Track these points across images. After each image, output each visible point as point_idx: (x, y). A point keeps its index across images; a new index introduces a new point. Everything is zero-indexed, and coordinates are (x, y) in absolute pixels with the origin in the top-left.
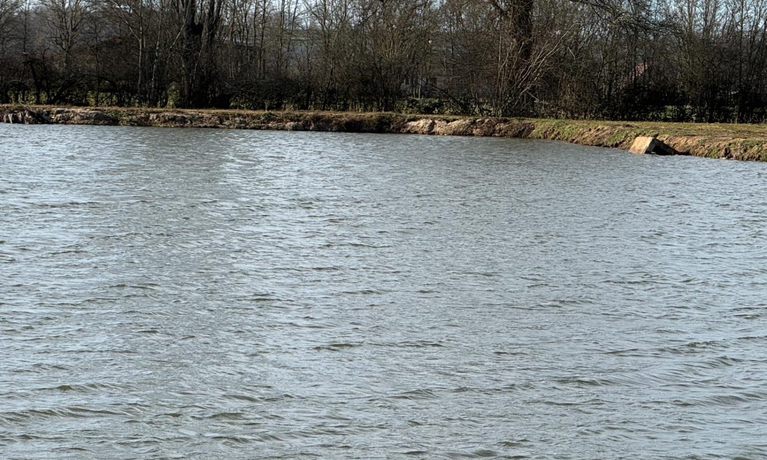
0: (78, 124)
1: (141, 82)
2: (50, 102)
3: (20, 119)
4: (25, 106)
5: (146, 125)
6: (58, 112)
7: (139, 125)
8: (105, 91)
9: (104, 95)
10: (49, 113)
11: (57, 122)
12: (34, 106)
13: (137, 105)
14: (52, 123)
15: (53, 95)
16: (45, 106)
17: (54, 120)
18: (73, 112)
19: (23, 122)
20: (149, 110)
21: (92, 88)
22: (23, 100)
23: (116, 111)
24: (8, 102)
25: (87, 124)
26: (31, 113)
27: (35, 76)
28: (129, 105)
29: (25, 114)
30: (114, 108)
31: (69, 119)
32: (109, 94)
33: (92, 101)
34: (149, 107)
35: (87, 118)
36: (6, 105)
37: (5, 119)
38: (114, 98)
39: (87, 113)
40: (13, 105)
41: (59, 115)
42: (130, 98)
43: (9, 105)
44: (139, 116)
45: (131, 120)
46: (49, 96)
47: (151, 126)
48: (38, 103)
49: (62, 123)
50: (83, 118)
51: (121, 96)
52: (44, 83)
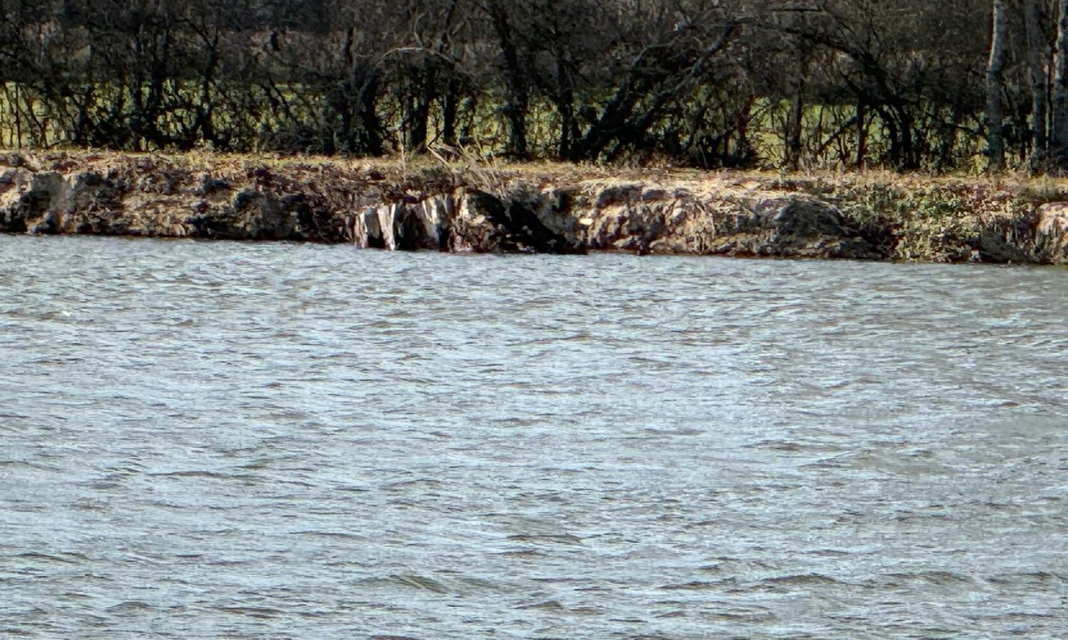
0: (705, 251)
1: (1005, 57)
2: (572, 151)
3: (433, 232)
4: (454, 167)
5: (1021, 259)
6: (611, 198)
7: (987, 259)
8: (828, 98)
9: (828, 119)
10: (566, 201)
11: (605, 244)
12: (499, 167)
13: (980, 162)
14: (582, 250)
15: (590, 115)
16: (551, 168)
17: (594, 234)
18: (680, 195)
19: (444, 243)
20: (1040, 185)
21: (771, 86)
22: (448, 134)
23: (881, 190)
24: (377, 152)
25: (746, 254)
26: (485, 203)
27: (503, 29)
28: (947, 161)
29: (454, 209)
30: (871, 178)
31: (661, 228)
32: (850, 111)
33: (770, 142)
34: (1036, 172)
35: (747, 226)
36: (367, 164)
37: (362, 231)
38: (876, 131)
39: (745, 203)
40: (400, 165)
41: (615, 212)
42: (947, 132)
43: (382, 164)
44: (989, 217)
45: (950, 237)
46: (570, 123)
47: (1045, 262)
48: (519, 151)
49: (631, 248)
50: (725, 225)
51: (907, 121)
52: (547, 60)
